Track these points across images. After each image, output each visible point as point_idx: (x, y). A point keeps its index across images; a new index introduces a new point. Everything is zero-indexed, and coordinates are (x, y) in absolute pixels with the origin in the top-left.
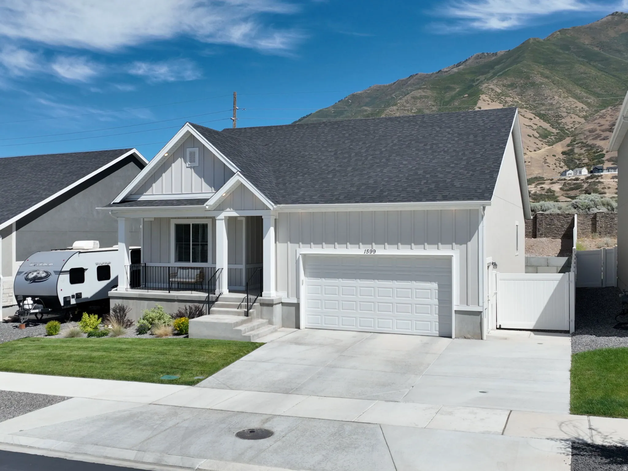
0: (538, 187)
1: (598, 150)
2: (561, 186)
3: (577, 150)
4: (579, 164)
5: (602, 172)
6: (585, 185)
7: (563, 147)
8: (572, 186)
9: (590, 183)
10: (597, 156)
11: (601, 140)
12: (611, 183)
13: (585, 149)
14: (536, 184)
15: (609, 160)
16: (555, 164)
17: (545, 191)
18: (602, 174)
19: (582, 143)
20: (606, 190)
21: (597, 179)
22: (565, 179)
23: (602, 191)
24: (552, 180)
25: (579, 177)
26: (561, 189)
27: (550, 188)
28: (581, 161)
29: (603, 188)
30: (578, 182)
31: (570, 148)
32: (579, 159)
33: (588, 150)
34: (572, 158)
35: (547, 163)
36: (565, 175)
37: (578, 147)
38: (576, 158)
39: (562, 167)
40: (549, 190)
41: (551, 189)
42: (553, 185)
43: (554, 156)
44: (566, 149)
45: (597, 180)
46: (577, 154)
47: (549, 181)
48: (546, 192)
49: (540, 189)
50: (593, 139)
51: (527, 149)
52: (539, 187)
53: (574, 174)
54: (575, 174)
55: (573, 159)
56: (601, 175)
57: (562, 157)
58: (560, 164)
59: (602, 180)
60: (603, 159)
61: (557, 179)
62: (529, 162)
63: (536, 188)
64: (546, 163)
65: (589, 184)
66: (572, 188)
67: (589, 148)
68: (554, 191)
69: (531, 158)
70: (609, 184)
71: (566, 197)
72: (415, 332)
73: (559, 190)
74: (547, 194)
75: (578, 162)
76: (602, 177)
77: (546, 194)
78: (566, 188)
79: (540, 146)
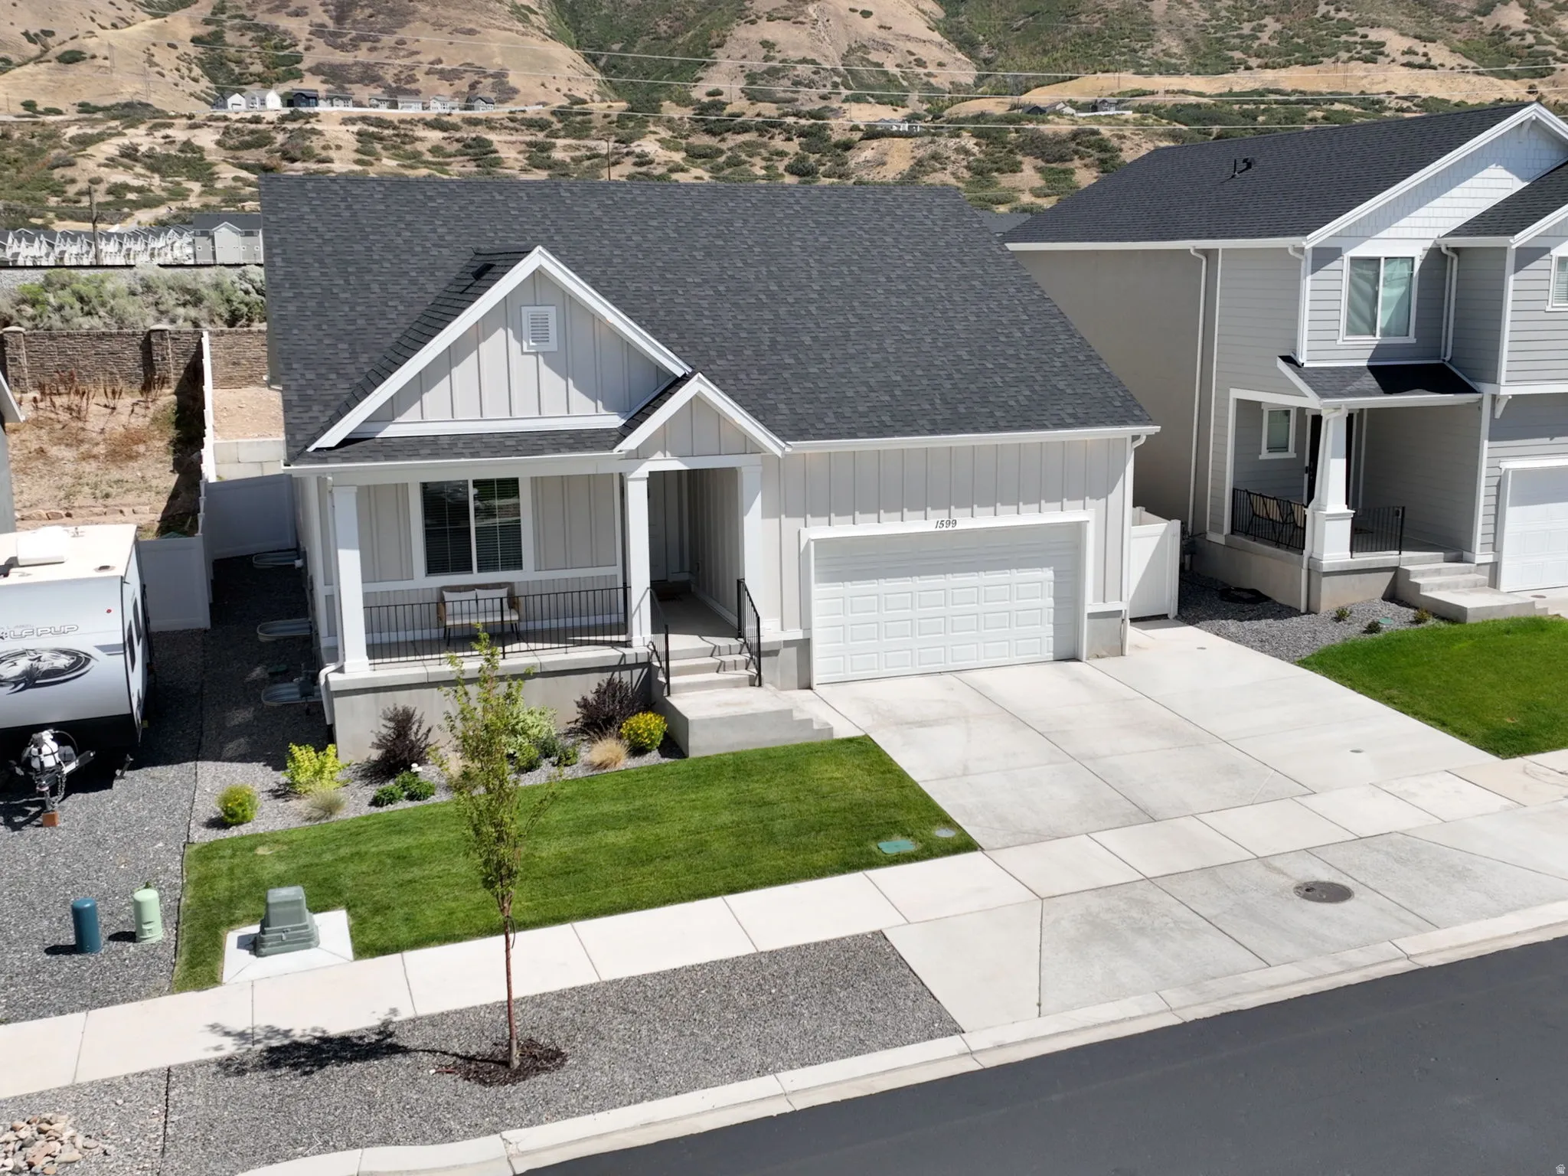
0: (156, 134)
1: (285, 40)
2: (218, 137)
3: (230, 37)
4: (241, 74)
5: (317, 105)
6: (280, 138)
7: (193, 25)
8: (247, 138)
9: (291, 132)
10: (284, 56)
11: (289, 15)
12: (340, 135)
13: (251, 34)
14: (150, 125)
15: (316, 70)
16: (178, 70)
17: (178, 146)
18: (317, 109)
19: (243, 17)
20: (332, 154)
21: (308, 122)
22: (226, 119)
23: (324, 154)
24: (191, 117)
25: (262, 115)
26: (219, 143)
27: (189, 140)
28: (243, 66)
29: (325, 148)
30: (261, 127)
31: (212, 28)
32: (239, 62)
33: (259, 41)
34: (221, 57)
35: (157, 65)
36: (225, 106)
37: (232, 28)
38: (230, 56)
39: (195, 80)
40: (187, 145)
41: (192, 144)
42: (197, 131)
43: (172, 46)
44: (202, 31)
45: (308, 126)
46: (232, 46)
47: (184, 121)
48: (181, 151)
49: (163, 141)
50: (270, 11)
51: (93, 20)
52: (159, 134)
53: (248, 107)
54: (251, 106)
55: (224, 61)
56: (316, 115)
57: (193, 51)
58: (190, 70)
59: (318, 127)
60: (299, 66)
61: (204, 117)
62: (106, 58)
63: (150, 139)
64: (152, 64)
65: (288, 135)
66: (247, 142)
67: (262, 34)
68: (201, 149)
69: (110, 46)
70: (337, 138)
71: (234, 165)
72: (1016, 659)
73: (215, 147)
74: (183, 155)
75: (237, 70)
76: (320, 118)
77: (180, 154)
78: (231, 142)
79: (126, 13)
